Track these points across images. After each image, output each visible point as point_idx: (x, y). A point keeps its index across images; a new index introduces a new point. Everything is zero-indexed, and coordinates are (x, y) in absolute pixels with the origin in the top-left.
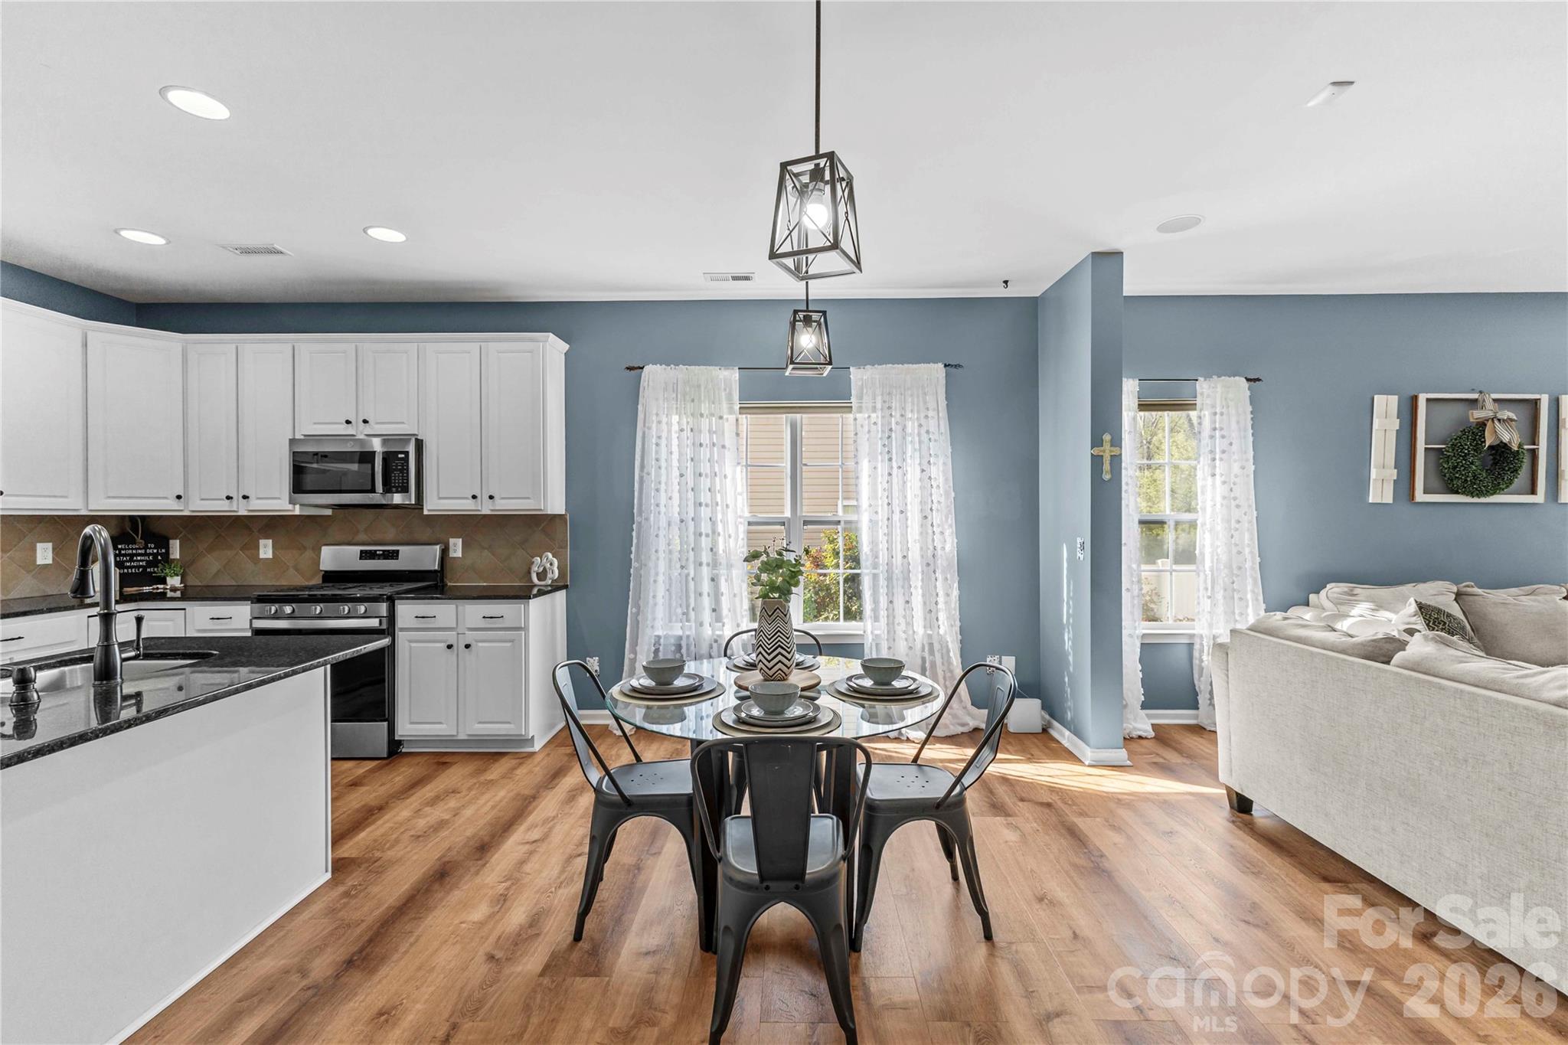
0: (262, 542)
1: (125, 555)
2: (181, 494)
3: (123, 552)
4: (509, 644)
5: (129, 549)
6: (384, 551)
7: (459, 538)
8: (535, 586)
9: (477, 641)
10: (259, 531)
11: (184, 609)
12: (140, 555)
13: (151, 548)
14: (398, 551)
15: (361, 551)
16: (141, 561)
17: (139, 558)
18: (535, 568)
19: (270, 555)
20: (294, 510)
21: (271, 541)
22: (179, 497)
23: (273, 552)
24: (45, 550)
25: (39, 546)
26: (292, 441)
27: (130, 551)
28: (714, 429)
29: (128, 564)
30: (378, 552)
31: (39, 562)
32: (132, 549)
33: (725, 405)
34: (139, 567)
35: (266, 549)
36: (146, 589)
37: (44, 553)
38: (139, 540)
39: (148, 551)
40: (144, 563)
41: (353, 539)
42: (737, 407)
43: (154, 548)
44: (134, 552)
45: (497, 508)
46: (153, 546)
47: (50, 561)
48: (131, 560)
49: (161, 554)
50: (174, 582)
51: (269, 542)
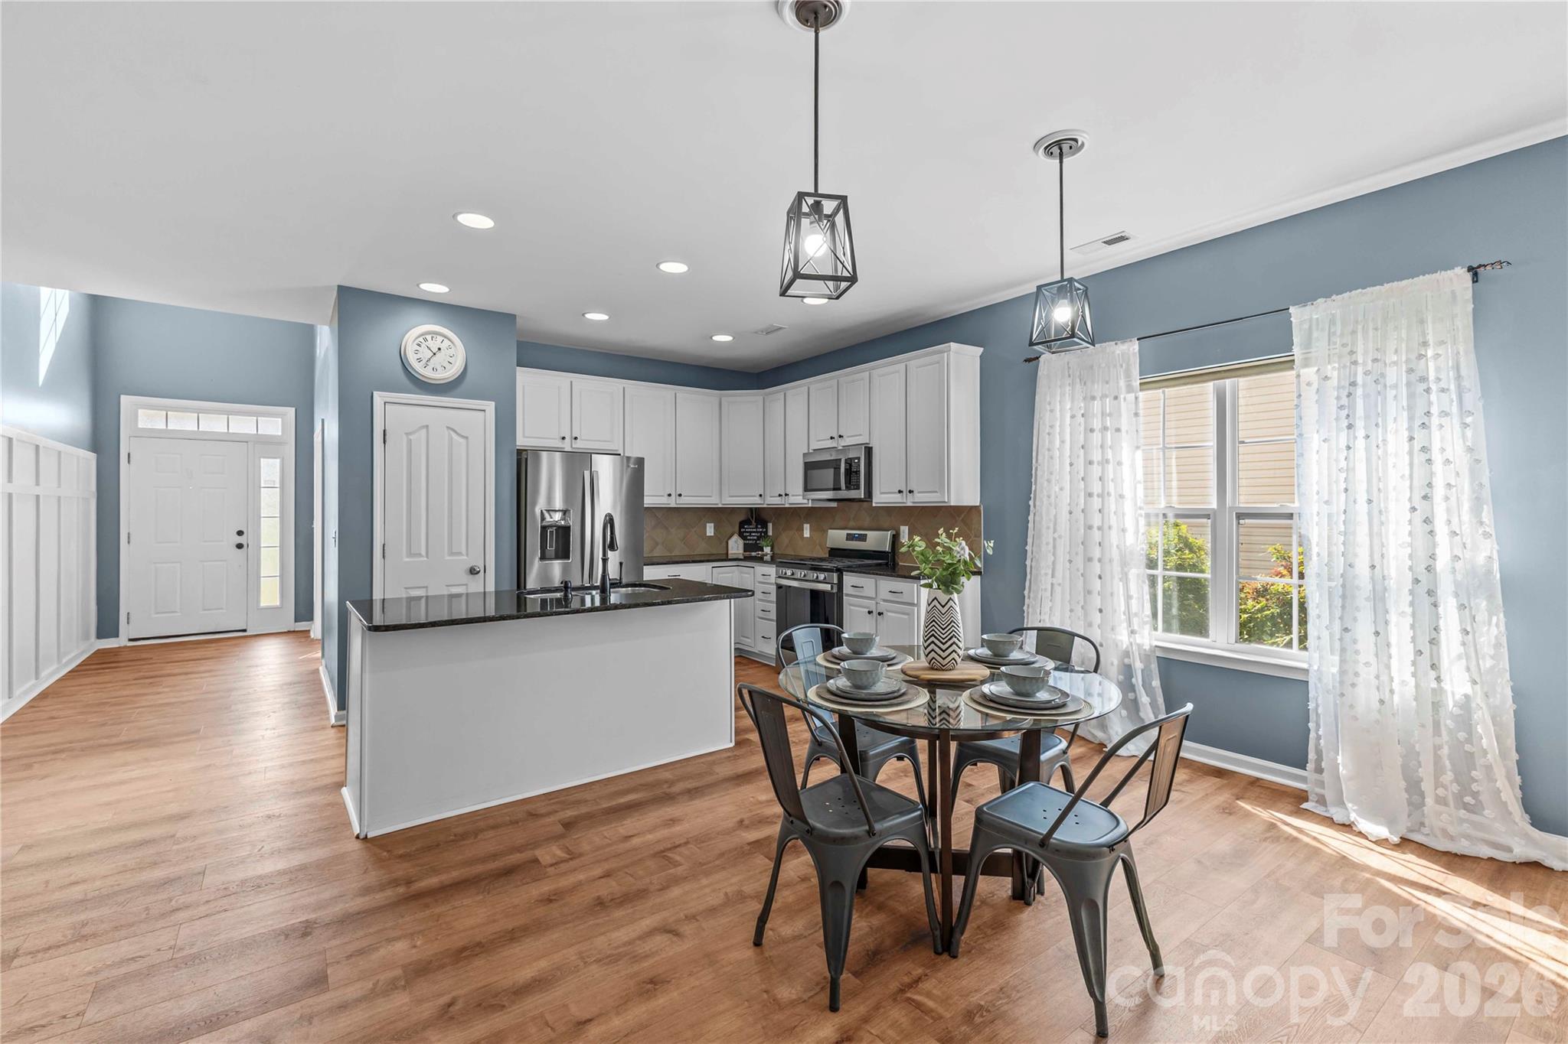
0: (805, 525)
1: (747, 532)
2: (762, 494)
3: (747, 530)
4: (906, 617)
6: (859, 534)
7: (906, 525)
9: (888, 611)
10: (801, 518)
11: (754, 568)
12: (754, 532)
13: (759, 528)
14: (867, 535)
15: (848, 534)
16: (755, 536)
17: (754, 534)
19: (808, 536)
20: (808, 504)
22: (761, 495)
23: (810, 533)
24: (710, 527)
25: (708, 525)
26: (804, 454)
27: (749, 530)
28: (1108, 411)
29: (749, 538)
30: (856, 535)
31: (708, 534)
32: (751, 528)
33: (1122, 383)
34: (753, 540)
35: (807, 531)
36: (754, 554)
37: (710, 530)
38: (753, 522)
39: (758, 530)
40: (755, 538)
41: (846, 524)
42: (1136, 383)
43: (761, 528)
44: (752, 530)
45: (916, 501)
46: (760, 526)
47: (712, 534)
48: (750, 536)
49: (763, 532)
50: (767, 550)
51: (808, 525)
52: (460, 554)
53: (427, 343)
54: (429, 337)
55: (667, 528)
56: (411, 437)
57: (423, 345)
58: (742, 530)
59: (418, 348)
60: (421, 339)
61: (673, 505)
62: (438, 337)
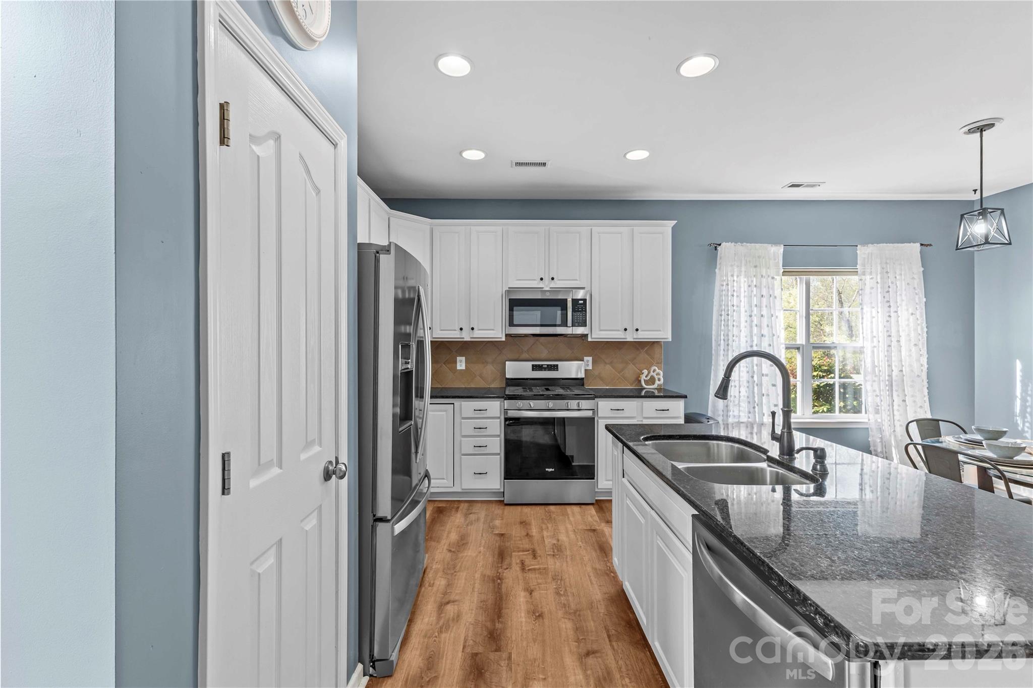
0: (458, 358)
6: (548, 365)
7: (590, 356)
8: (645, 388)
10: (456, 352)
11: (453, 404)
14: (557, 365)
15: (532, 366)
18: (643, 378)
19: (463, 367)
20: (502, 338)
21: (464, 358)
23: (466, 366)
26: (508, 292)
30: (544, 366)
33: (775, 270)
35: (461, 364)
41: (519, 357)
42: (781, 271)
45: (637, 337)
51: (463, 359)
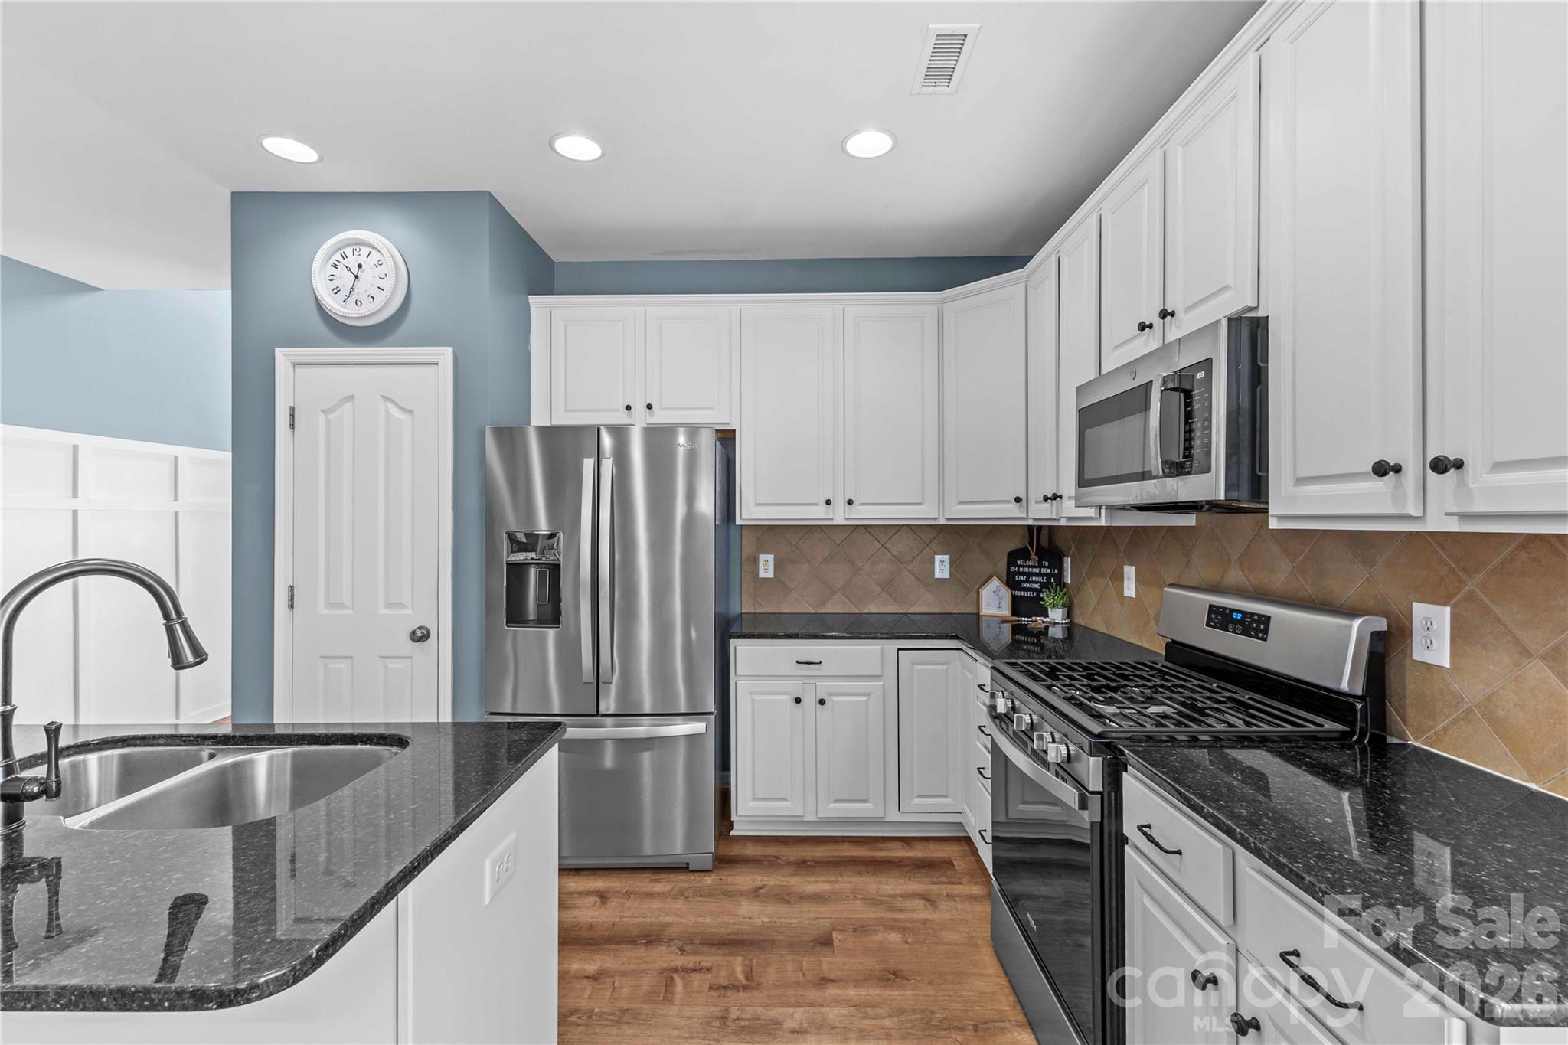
0: (1126, 569)
1: (1023, 574)
2: (1017, 496)
3: (1021, 570)
5: (1026, 566)
6: (1247, 614)
12: (1034, 575)
13: (1045, 567)
14: (1268, 618)
15: (1213, 609)
16: (1036, 582)
17: (1034, 579)
19: (1133, 593)
20: (1099, 519)
21: (1134, 567)
23: (1136, 589)
24: (943, 562)
25: (938, 558)
26: (1080, 389)
27: (1026, 570)
29: (1025, 585)
30: (1235, 615)
31: (938, 575)
32: (1029, 567)
34: (1033, 590)
35: (1130, 583)
37: (942, 567)
38: (1033, 554)
39: (1043, 570)
40: (1037, 586)
43: (1048, 567)
44: (1030, 570)
45: (1477, 508)
46: (1047, 564)
47: (947, 576)
48: (1028, 581)
49: (1054, 575)
50: (1057, 615)
51: (1133, 570)
52: (401, 605)
53: (345, 262)
54: (348, 251)
55: (852, 562)
56: (331, 416)
57: (340, 266)
58: (1013, 569)
59: (333, 271)
60: (338, 256)
61: (839, 521)
62: (361, 247)
